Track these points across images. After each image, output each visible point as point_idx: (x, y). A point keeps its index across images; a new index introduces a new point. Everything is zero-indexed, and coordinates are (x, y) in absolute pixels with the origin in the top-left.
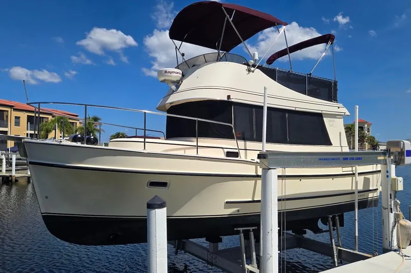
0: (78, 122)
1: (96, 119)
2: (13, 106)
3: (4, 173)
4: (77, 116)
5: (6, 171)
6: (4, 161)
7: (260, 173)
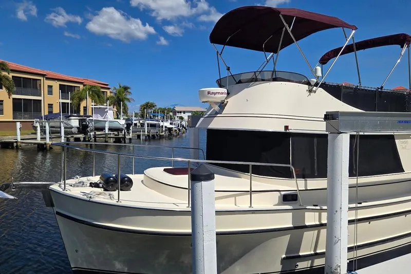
0: (108, 91)
1: (126, 88)
2: (45, 75)
3: (39, 141)
4: (108, 85)
5: (41, 138)
6: (39, 129)
7: (324, 221)
